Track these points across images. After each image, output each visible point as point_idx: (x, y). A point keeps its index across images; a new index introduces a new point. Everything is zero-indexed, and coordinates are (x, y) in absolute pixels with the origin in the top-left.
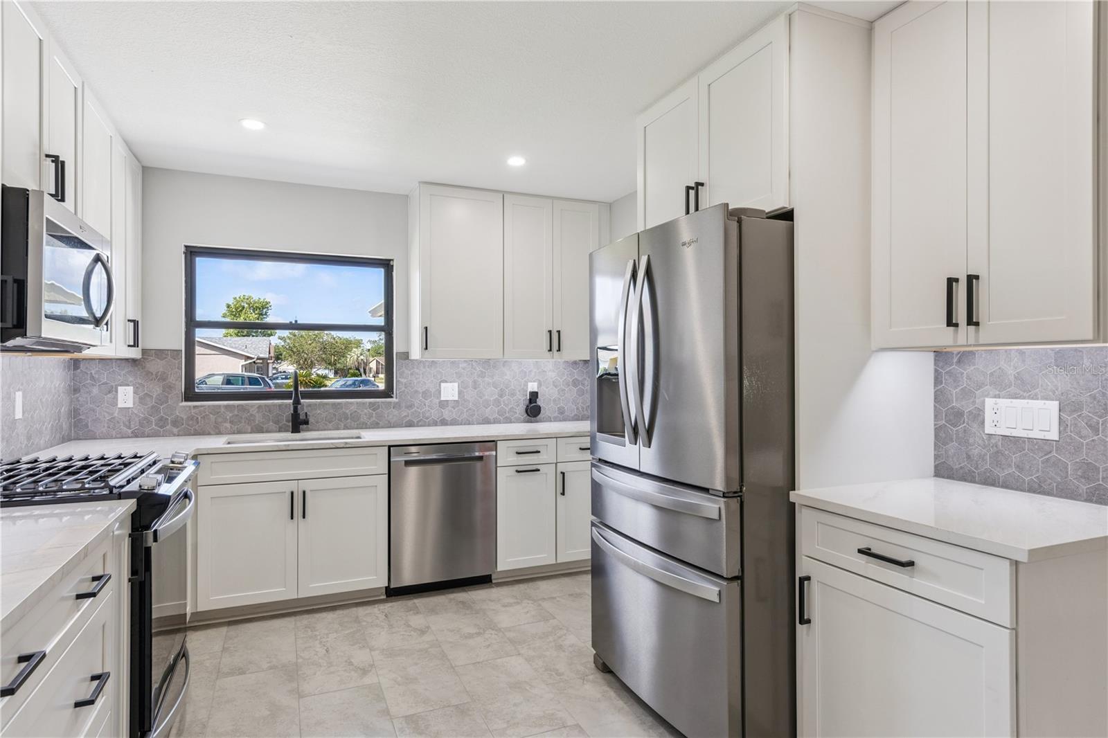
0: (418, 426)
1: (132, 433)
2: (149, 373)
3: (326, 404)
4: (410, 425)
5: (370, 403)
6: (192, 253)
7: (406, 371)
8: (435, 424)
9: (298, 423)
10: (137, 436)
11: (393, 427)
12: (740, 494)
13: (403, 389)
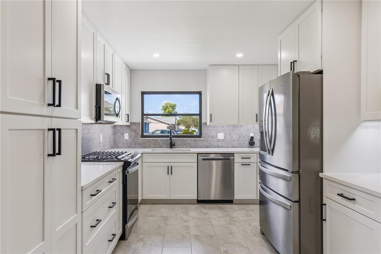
0: (210, 148)
1: (128, 147)
2: (132, 129)
3: (180, 139)
4: (207, 147)
5: (194, 139)
6: (143, 93)
7: (206, 129)
8: (216, 147)
9: (172, 145)
10: (129, 148)
11: (201, 148)
12: (299, 172)
13: (205, 135)
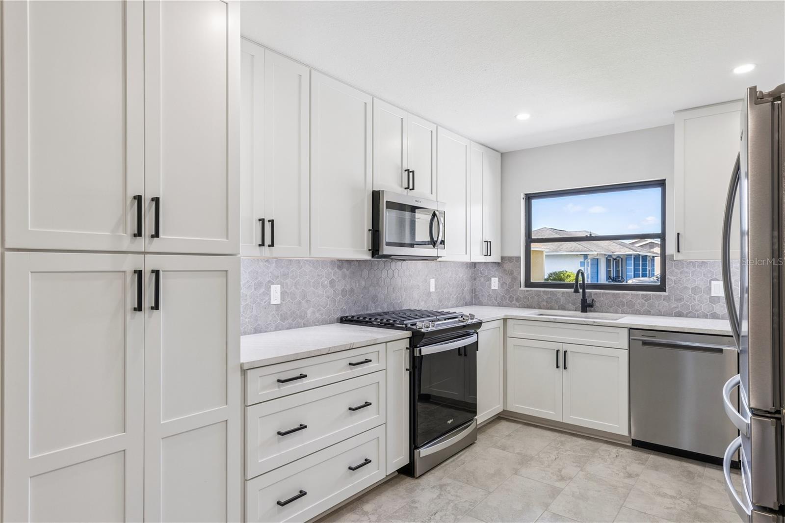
1: (498, 303)
2: (505, 270)
3: (608, 294)
4: (679, 315)
5: (643, 295)
6: (529, 198)
7: (676, 270)
8: (705, 316)
9: (586, 306)
10: (500, 306)
11: (663, 316)
13: (673, 285)
